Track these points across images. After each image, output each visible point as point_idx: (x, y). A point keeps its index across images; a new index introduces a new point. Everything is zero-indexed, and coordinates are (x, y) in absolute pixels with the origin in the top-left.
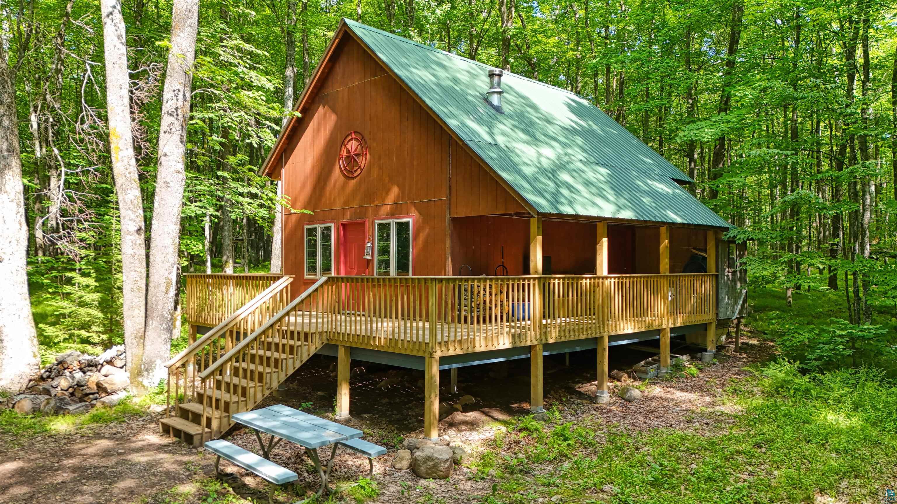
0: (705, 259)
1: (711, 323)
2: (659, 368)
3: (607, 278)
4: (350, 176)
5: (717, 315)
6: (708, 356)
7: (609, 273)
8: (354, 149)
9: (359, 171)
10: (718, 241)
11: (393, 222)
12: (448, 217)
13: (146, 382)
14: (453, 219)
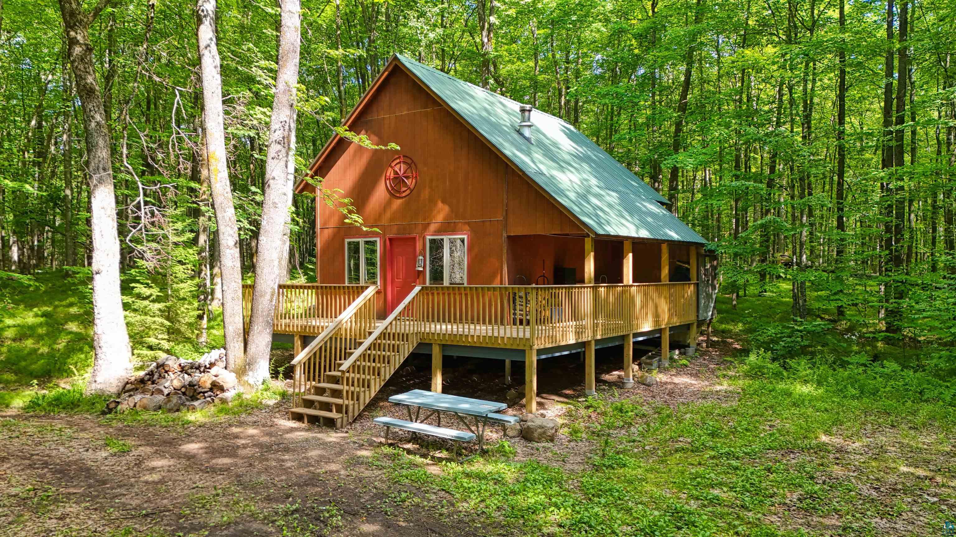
0: (688, 270)
1: (693, 324)
2: (660, 360)
3: (632, 286)
4: (398, 195)
5: (698, 316)
6: (691, 351)
7: (634, 282)
8: (402, 172)
9: (408, 192)
10: (698, 255)
11: (446, 238)
12: (505, 235)
13: (251, 381)
14: (509, 237)
